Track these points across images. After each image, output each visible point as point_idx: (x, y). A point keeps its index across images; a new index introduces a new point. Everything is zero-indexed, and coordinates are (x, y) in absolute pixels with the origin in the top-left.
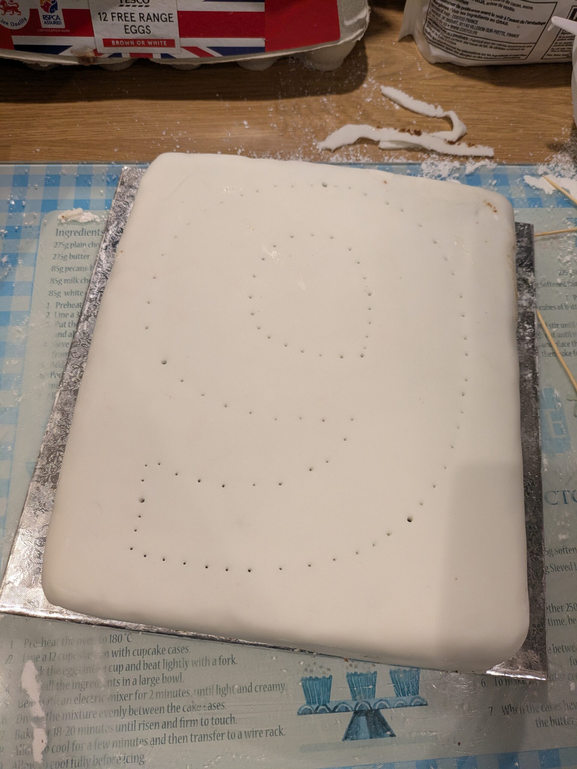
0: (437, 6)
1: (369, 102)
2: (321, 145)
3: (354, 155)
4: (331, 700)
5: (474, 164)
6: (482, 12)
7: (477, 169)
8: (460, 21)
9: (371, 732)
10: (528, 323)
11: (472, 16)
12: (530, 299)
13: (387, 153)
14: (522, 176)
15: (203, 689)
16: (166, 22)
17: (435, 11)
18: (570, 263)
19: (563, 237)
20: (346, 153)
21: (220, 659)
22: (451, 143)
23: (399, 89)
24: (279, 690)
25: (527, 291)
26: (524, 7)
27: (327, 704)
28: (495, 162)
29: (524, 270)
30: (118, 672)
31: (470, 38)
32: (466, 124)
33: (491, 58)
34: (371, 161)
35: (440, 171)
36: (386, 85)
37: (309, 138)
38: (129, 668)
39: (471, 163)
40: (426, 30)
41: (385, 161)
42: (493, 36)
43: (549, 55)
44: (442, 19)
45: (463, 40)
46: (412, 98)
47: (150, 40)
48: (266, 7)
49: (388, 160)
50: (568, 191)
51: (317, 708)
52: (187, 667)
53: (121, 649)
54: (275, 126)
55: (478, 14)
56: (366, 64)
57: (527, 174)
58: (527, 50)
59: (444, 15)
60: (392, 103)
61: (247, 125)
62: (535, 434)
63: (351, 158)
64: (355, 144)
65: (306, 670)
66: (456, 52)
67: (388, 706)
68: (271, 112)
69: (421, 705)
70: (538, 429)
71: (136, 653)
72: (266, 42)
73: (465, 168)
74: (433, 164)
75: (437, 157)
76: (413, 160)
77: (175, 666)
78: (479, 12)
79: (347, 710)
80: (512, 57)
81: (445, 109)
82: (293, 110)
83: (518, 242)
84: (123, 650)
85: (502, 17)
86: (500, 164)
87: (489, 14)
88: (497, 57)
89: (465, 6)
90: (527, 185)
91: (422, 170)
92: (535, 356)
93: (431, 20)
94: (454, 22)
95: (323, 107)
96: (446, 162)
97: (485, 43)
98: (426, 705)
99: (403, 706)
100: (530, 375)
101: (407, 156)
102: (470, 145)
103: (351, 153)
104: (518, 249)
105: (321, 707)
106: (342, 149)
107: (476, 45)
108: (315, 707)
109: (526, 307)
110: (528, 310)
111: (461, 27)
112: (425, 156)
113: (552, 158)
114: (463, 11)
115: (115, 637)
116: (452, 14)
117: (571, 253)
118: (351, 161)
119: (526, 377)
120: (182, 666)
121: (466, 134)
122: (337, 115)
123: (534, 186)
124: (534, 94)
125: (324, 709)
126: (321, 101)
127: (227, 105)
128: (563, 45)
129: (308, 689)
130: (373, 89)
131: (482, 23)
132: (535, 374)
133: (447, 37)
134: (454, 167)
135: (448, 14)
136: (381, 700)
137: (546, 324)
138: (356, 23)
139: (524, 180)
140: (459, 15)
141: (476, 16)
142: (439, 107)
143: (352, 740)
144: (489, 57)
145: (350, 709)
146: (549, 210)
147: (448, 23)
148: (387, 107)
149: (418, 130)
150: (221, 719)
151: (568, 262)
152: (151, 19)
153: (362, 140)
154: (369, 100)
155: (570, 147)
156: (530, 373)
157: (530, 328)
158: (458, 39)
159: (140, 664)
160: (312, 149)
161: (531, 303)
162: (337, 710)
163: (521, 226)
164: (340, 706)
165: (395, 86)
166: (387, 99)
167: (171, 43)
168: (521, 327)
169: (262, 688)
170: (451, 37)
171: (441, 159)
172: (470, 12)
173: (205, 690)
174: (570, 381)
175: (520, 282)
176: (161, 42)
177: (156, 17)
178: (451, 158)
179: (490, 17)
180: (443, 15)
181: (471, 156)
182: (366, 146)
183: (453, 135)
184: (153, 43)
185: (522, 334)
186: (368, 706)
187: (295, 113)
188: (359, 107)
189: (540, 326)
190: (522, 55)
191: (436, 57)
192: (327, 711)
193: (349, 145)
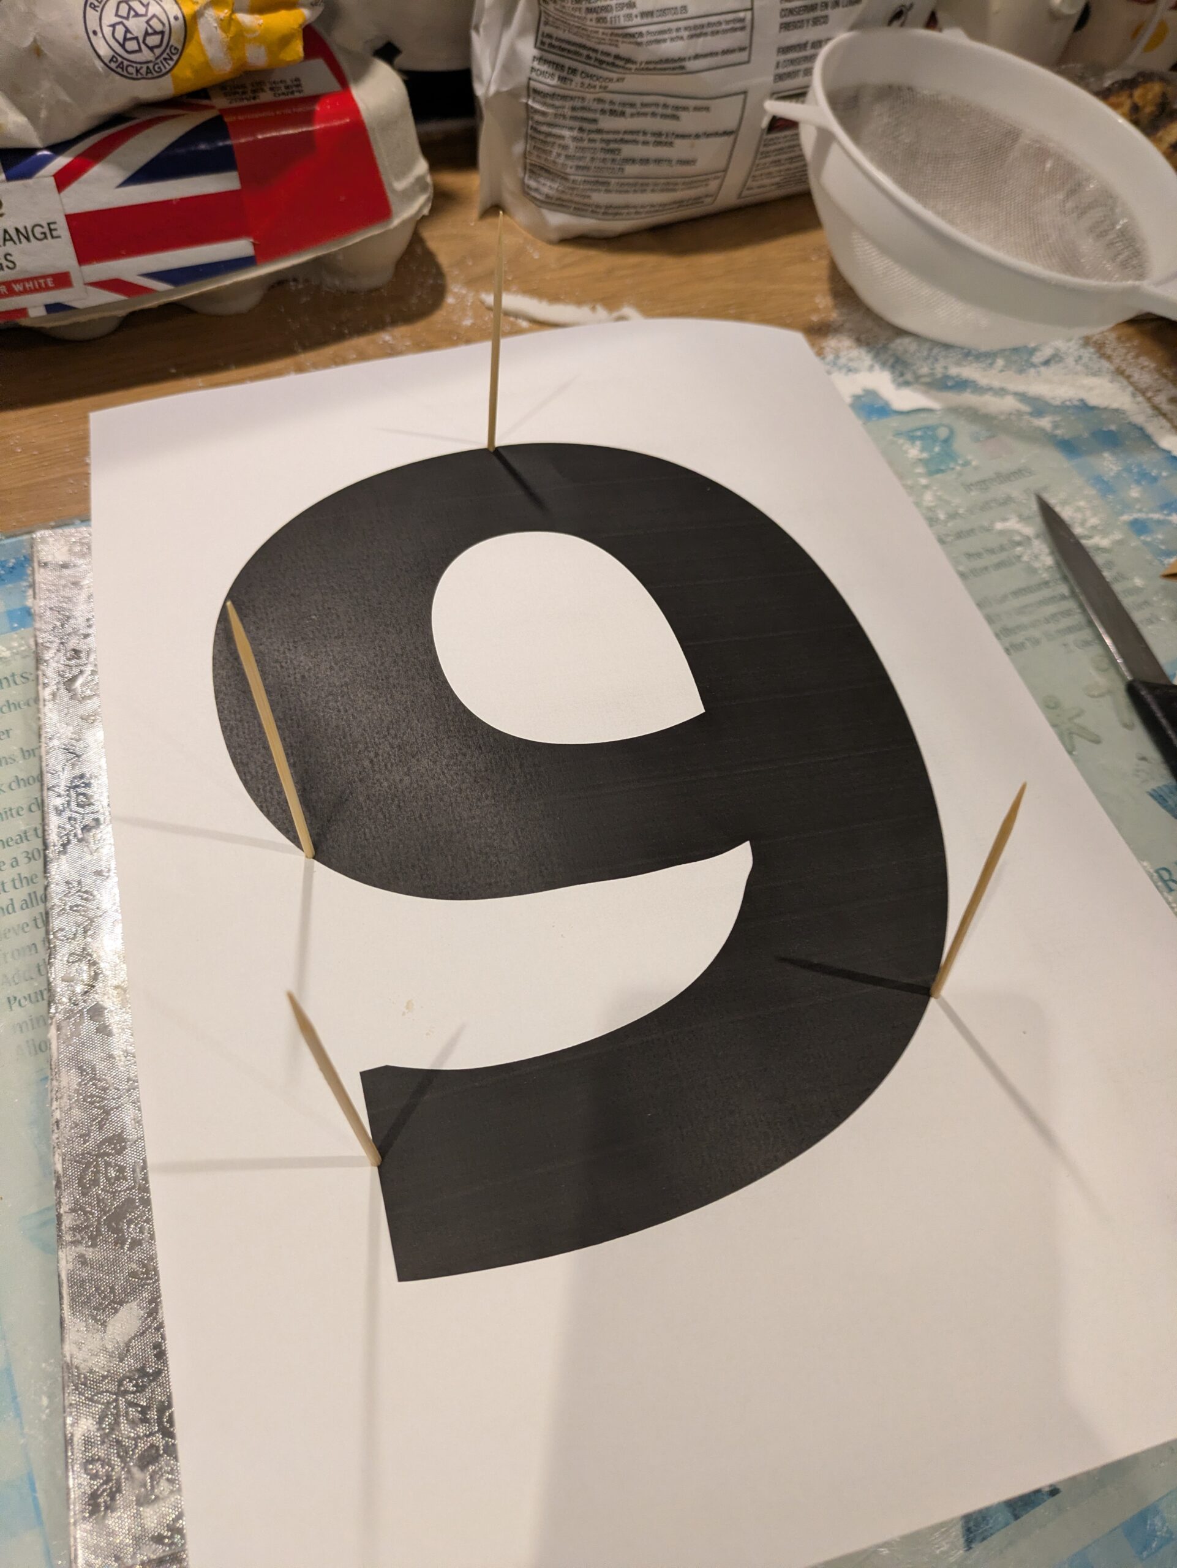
0: (542, 137)
6: (625, 132)
8: (588, 155)
11: (608, 142)
16: (45, 241)
17: (539, 149)
23: (515, 293)
26: (696, 109)
31: (613, 181)
33: (657, 211)
40: (528, 187)
42: (652, 169)
43: (749, 189)
44: (556, 157)
45: (603, 188)
46: (545, 303)
47: (16, 282)
48: (242, 179)
55: (620, 136)
56: (437, 266)
58: (713, 185)
59: (560, 151)
60: (512, 319)
66: (594, 210)
72: (254, 244)
78: (618, 132)
80: (690, 202)
81: (611, 309)
85: (660, 134)
87: (637, 132)
88: (667, 207)
89: (593, 127)
93: (535, 165)
94: (580, 158)
95: (389, 351)
97: (642, 185)
107: (627, 192)
111: (593, 165)
114: (593, 136)
116: (572, 145)
117: (928, 487)
124: (746, 256)
126: (381, 342)
128: (768, 168)
130: (469, 304)
131: (628, 150)
133: (573, 189)
135: (565, 147)
138: (413, 185)
140: (585, 144)
141: (615, 141)
142: (599, 309)
144: (653, 209)
147: (570, 163)
148: (507, 329)
152: (11, 239)
155: (842, 325)
158: (594, 187)
167: (62, 280)
170: (581, 187)
172: (605, 136)
176: (42, 281)
177: (24, 235)
179: (641, 138)
180: (555, 150)
184: (24, 286)
188: (455, 338)
190: (707, 196)
191: (559, 229)
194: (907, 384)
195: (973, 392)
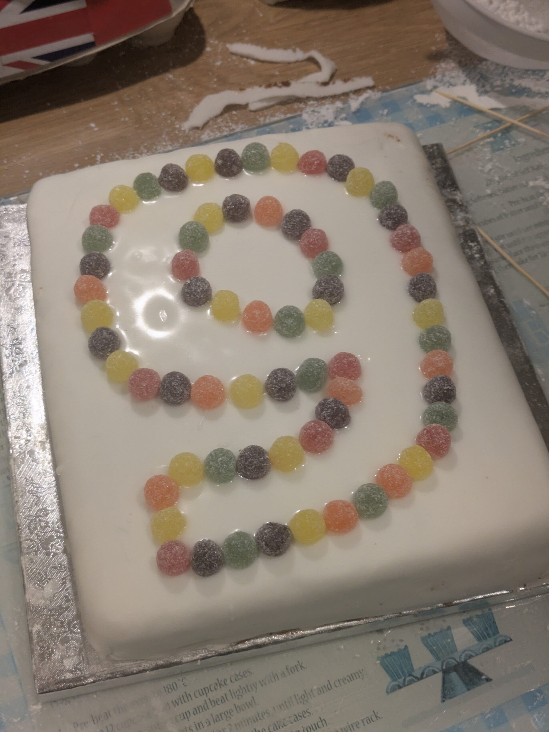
1: (220, 65)
2: (186, 126)
3: (226, 126)
4: (415, 668)
5: (358, 99)
7: (362, 103)
9: (466, 684)
10: (472, 241)
12: (465, 217)
13: (260, 113)
14: (411, 97)
15: (282, 704)
18: (493, 171)
19: (476, 147)
20: (216, 126)
21: (287, 669)
22: (325, 84)
23: (247, 42)
24: (359, 677)
25: (459, 210)
27: (414, 674)
28: (379, 91)
29: (449, 190)
30: (187, 719)
32: (333, 60)
34: (247, 127)
35: (324, 116)
36: (232, 42)
37: (169, 121)
38: (197, 710)
39: (354, 99)
41: (262, 123)
46: (265, 49)
49: (264, 120)
50: (464, 98)
51: (404, 680)
52: (256, 688)
53: (181, 696)
54: (127, 119)
56: (200, 26)
57: (416, 94)
60: (245, 59)
61: (95, 127)
62: (519, 345)
63: (223, 131)
64: (222, 114)
65: (378, 649)
67: (473, 654)
68: (116, 105)
69: (506, 642)
70: (519, 340)
71: (197, 694)
72: (94, 35)
73: (349, 106)
74: (314, 111)
75: (315, 102)
76: (291, 113)
77: (244, 692)
79: (435, 672)
81: (305, 49)
82: (139, 96)
83: (433, 164)
84: (183, 696)
86: (384, 91)
90: (421, 105)
91: (305, 121)
92: (490, 271)
95: (171, 85)
96: (327, 106)
98: (511, 640)
99: (488, 649)
100: (492, 291)
101: (283, 110)
102: (345, 81)
103: (222, 124)
104: (435, 171)
105: (408, 679)
106: (210, 123)
108: (401, 680)
109: (463, 226)
110: (467, 228)
112: (302, 105)
113: (436, 69)
115: (169, 686)
117: (491, 160)
118: (225, 133)
119: (490, 294)
120: (250, 689)
121: (336, 70)
122: (191, 89)
123: (428, 104)
125: (412, 679)
126: (167, 79)
127: (64, 112)
129: (387, 666)
130: (219, 50)
132: (496, 287)
134: (337, 108)
136: (465, 651)
137: (492, 238)
139: (415, 101)
142: (298, 50)
143: (450, 698)
145: (438, 671)
146: (452, 123)
148: (242, 66)
149: (285, 80)
150: (312, 726)
151: (490, 170)
153: (229, 108)
154: (219, 63)
155: (451, 52)
156: (492, 288)
157: (475, 246)
159: (206, 704)
160: (177, 132)
161: (467, 221)
162: (425, 676)
163: (430, 148)
164: (426, 671)
165: (242, 41)
166: (239, 57)
168: (466, 247)
169: (341, 681)
171: (320, 103)
173: (284, 704)
174: (537, 287)
175: (449, 204)
178: (331, 99)
181: (351, 92)
182: (234, 112)
183: (324, 75)
185: (470, 254)
186: (454, 661)
187: (143, 99)
188: (211, 74)
189: (486, 242)
192: (416, 680)
193: (217, 117)
194: (486, 92)
195: (528, 96)
